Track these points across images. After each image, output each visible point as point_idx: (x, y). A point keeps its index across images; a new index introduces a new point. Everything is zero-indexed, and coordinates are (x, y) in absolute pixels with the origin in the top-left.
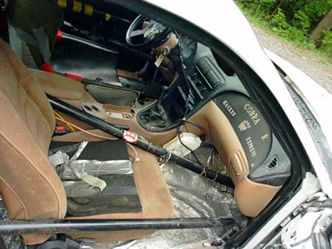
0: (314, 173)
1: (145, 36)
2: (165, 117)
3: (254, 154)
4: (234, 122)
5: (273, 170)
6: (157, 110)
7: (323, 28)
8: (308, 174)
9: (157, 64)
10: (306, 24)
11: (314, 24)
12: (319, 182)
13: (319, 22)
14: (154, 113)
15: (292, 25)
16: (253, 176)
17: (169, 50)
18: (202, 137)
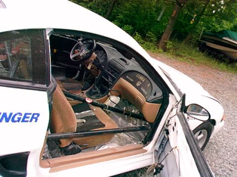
0: (172, 94)
1: (81, 55)
2: (99, 92)
3: (146, 93)
4: (134, 84)
5: (156, 97)
6: (95, 89)
7: (165, 39)
8: (170, 95)
9: (89, 68)
10: (155, 39)
11: (159, 38)
12: (175, 97)
13: (162, 36)
14: (94, 91)
15: (146, 41)
16: (148, 100)
17: (93, 60)
18: (120, 96)
